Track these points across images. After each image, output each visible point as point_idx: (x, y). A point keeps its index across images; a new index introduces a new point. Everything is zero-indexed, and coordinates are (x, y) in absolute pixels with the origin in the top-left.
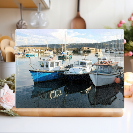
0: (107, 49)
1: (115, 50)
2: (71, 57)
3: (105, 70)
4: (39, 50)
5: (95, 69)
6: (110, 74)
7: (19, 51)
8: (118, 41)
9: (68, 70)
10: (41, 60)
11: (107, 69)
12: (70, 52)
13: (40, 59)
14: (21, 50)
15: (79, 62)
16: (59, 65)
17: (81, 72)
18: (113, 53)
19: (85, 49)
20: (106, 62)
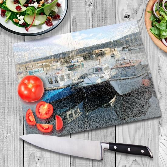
0: (123, 47)
1: (133, 45)
2: (83, 65)
4: (43, 63)
5: (114, 74)
6: (134, 77)
7: (20, 69)
8: (134, 34)
11: (129, 71)
12: (81, 59)
13: (47, 74)
14: (22, 67)
15: (94, 69)
16: (71, 78)
17: (99, 81)
19: (97, 51)
20: (126, 62)
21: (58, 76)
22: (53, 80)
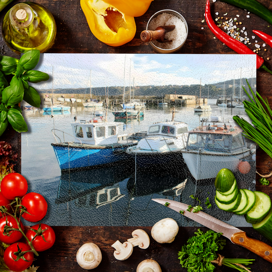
0: (220, 99)
1: (238, 100)
2: (143, 116)
3: (216, 143)
4: (72, 99)
5: (194, 143)
6: (227, 154)
9: (136, 144)
11: (220, 143)
12: (140, 105)
13: (75, 118)
15: (159, 126)
17: (164, 149)
18: (234, 107)
19: (173, 97)
20: (219, 127)
21: (94, 126)
22: (85, 131)
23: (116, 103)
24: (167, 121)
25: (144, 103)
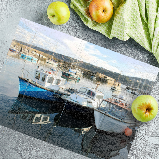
0: (129, 87)
1: (139, 91)
2: (79, 80)
3: (117, 112)
4: (41, 55)
5: (104, 107)
6: (121, 120)
7: (15, 47)
8: (147, 81)
9: (69, 95)
10: (39, 69)
13: (38, 67)
14: (18, 46)
15: (87, 90)
16: (60, 85)
17: (85, 104)
18: (135, 94)
19: (101, 75)
20: (122, 102)
21: (48, 76)
22: (41, 77)
23: (66, 67)
24: (92, 88)
25: (82, 72)
